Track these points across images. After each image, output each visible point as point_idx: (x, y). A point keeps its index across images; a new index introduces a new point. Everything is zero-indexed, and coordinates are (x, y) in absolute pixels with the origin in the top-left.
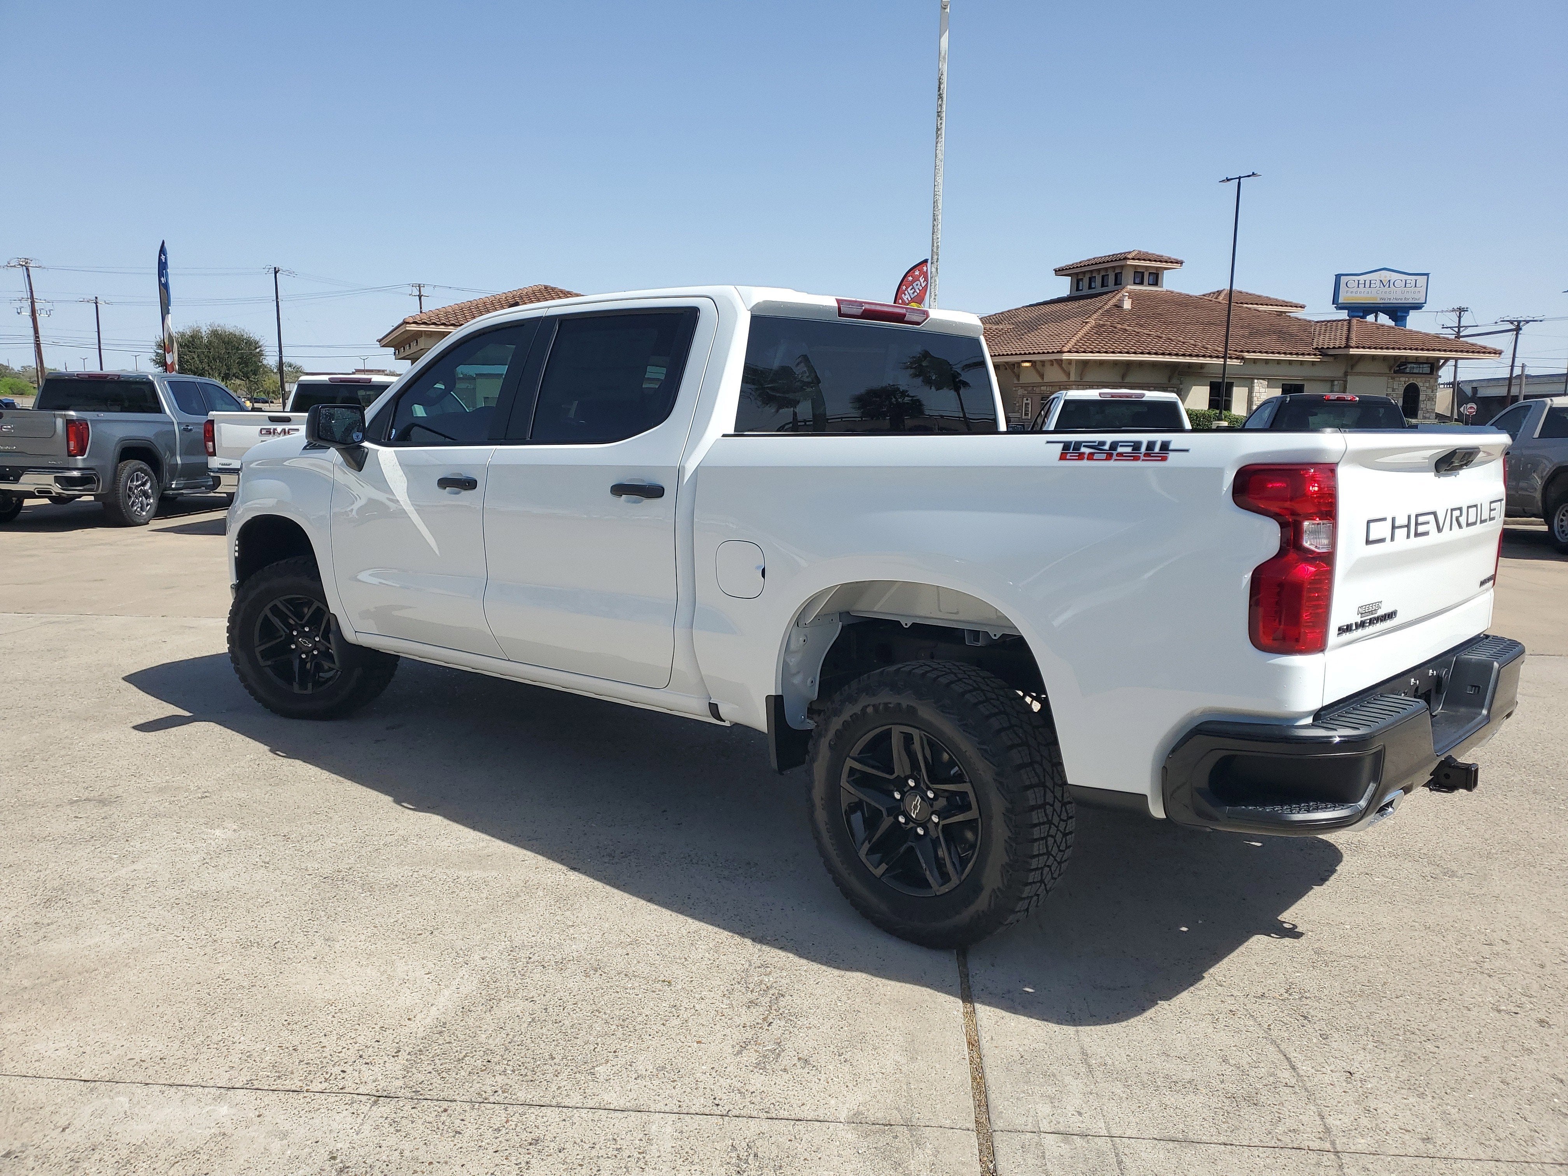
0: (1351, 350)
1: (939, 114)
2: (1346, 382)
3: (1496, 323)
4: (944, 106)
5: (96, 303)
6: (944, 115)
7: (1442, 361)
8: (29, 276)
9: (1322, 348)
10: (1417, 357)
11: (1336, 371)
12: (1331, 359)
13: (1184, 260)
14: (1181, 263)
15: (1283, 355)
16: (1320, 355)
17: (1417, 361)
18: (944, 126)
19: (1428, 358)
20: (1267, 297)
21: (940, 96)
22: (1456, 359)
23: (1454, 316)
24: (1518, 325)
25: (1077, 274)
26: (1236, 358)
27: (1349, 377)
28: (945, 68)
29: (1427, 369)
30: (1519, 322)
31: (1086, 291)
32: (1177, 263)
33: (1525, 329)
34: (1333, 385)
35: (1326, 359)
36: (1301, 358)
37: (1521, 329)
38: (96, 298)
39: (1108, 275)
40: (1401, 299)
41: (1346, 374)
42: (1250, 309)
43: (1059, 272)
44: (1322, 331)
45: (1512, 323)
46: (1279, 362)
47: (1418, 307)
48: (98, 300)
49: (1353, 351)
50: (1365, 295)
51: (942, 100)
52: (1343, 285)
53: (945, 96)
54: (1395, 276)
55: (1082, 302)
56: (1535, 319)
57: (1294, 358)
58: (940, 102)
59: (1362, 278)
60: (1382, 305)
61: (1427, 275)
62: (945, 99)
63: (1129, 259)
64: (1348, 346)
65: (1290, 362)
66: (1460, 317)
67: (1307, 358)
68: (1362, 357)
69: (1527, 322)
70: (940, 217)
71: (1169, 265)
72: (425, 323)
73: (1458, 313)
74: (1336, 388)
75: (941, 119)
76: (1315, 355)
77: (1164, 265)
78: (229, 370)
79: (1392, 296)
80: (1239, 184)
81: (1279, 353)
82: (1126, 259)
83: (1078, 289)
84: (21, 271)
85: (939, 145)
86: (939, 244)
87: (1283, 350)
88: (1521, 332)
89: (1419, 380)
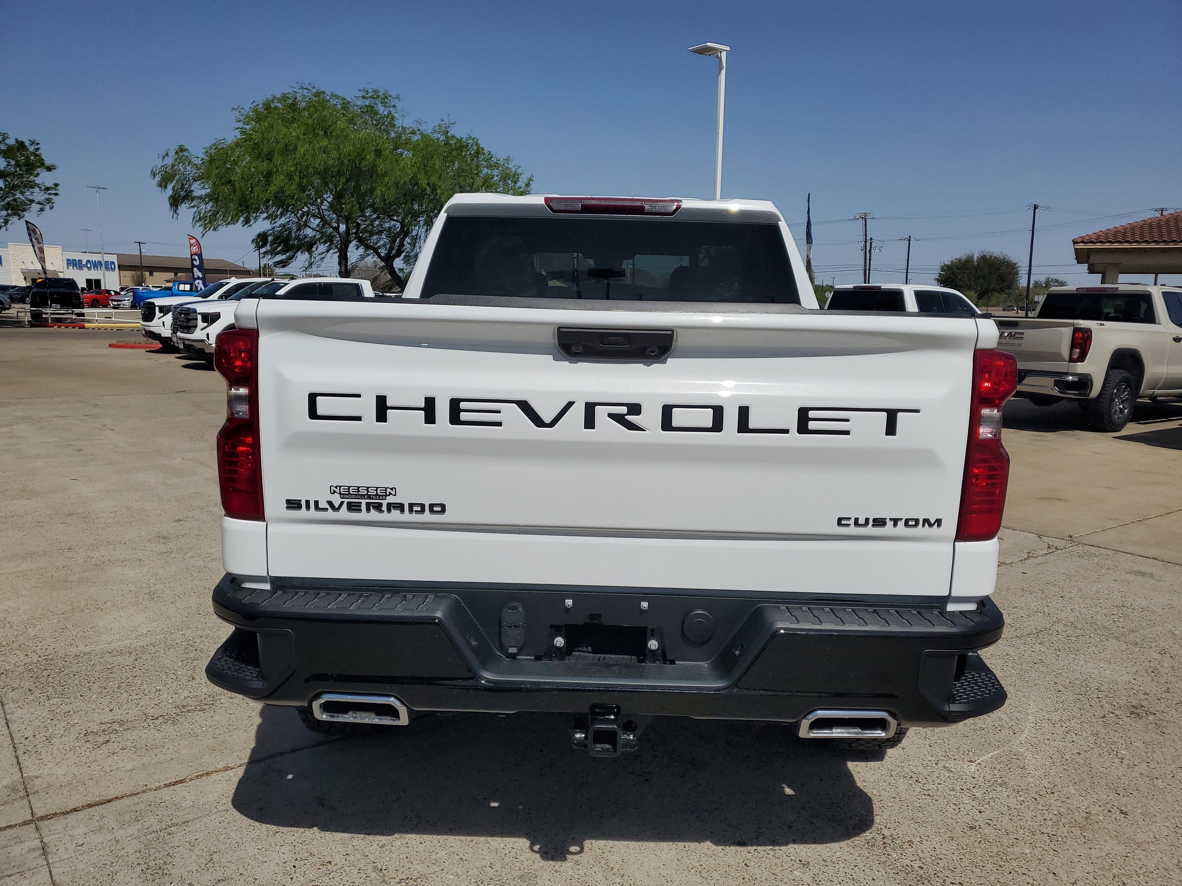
5: (909, 240)
8: (866, 225)
38: (910, 237)
48: (911, 239)
72: (1092, 242)
78: (989, 285)
84: (861, 222)
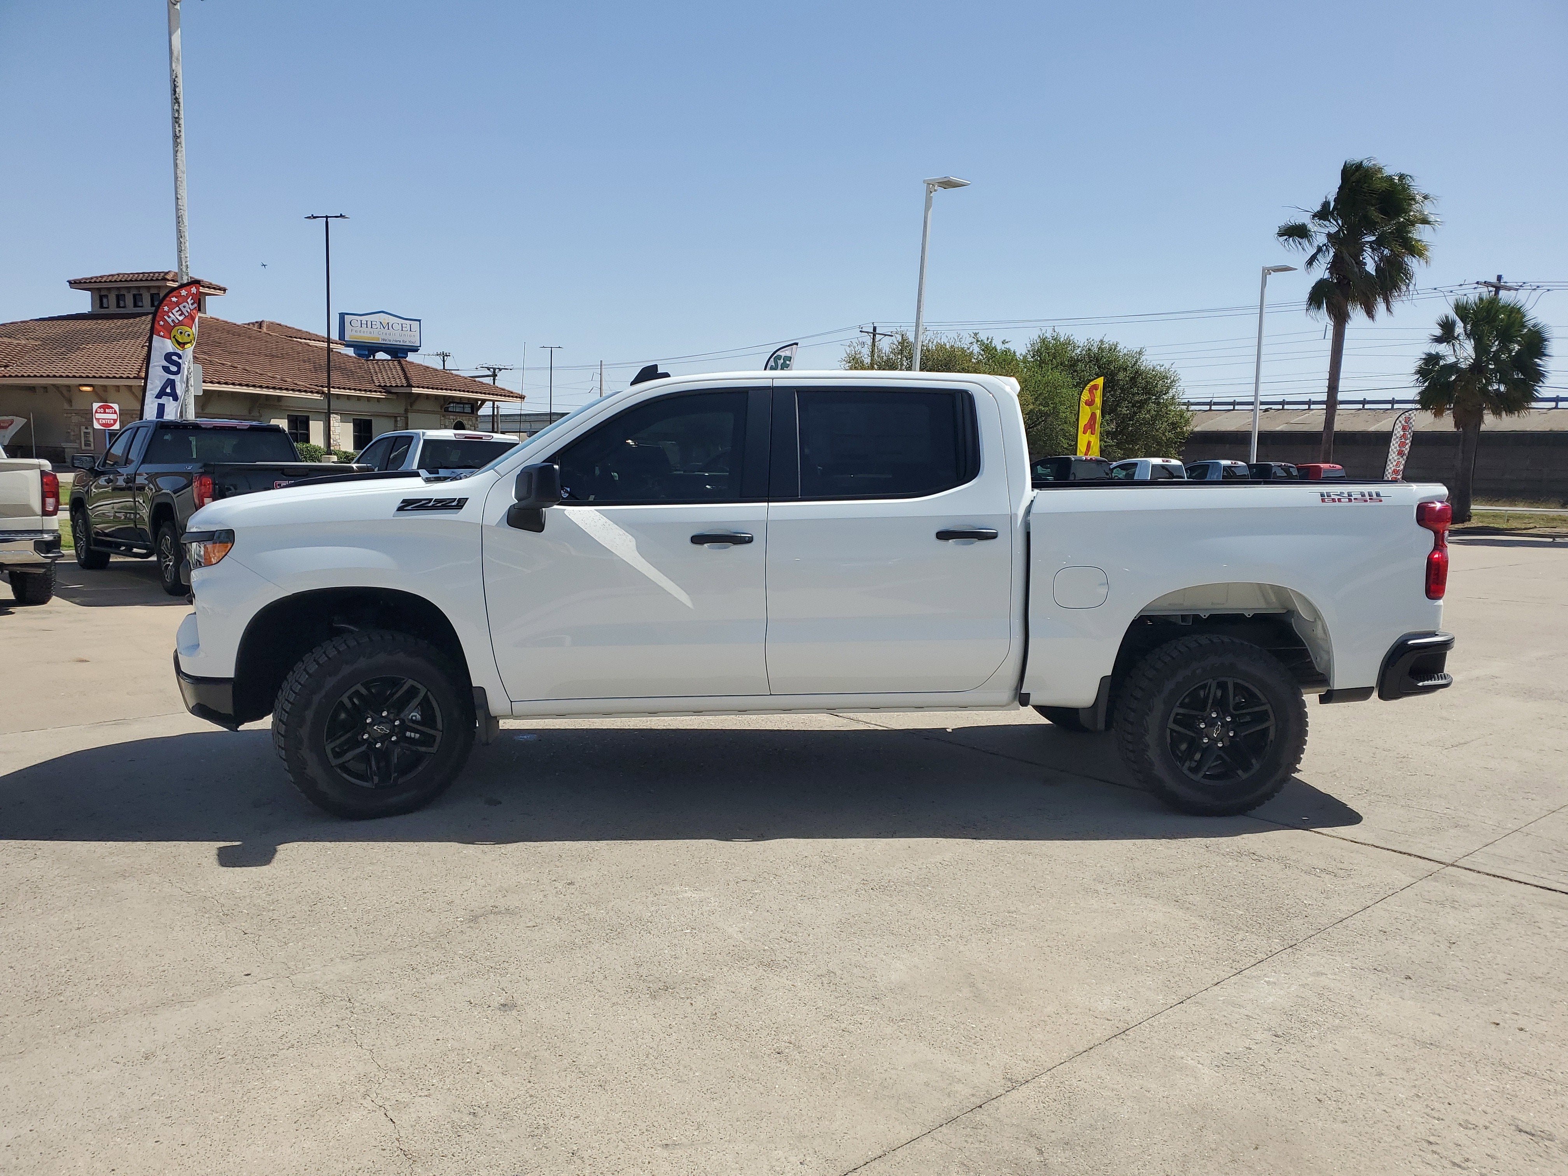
0: (413, 389)
1: (176, 120)
2: (407, 418)
3: (477, 368)
4: (182, 112)
6: (182, 122)
7: (479, 402)
9: (385, 386)
10: (461, 398)
11: (398, 408)
12: (394, 397)
13: (227, 288)
14: (225, 290)
15: (353, 391)
16: (385, 392)
17: (460, 401)
18: (183, 134)
19: (469, 399)
20: (307, 332)
21: (177, 101)
22: (494, 401)
23: (439, 359)
24: (494, 372)
25: (99, 289)
26: (317, 393)
27: (409, 413)
28: (179, 70)
29: (468, 409)
30: (494, 369)
31: (113, 309)
32: (220, 289)
33: (500, 375)
34: (396, 421)
35: (390, 396)
36: (368, 394)
37: (497, 376)
39: (141, 295)
40: (400, 341)
41: (406, 411)
42: (301, 343)
43: (75, 284)
44: (377, 370)
45: (489, 370)
46: (349, 397)
47: (415, 350)
49: (415, 390)
50: (368, 335)
51: (179, 106)
52: (347, 324)
53: (181, 100)
54: (392, 320)
55: (119, 322)
56: (506, 367)
57: (363, 394)
58: (176, 107)
59: (364, 318)
60: (384, 346)
61: (420, 321)
62: (182, 105)
63: (168, 280)
64: (410, 386)
65: (359, 398)
66: (444, 361)
67: (374, 395)
68: (419, 395)
69: (500, 370)
70: (187, 234)
71: (212, 291)
73: (442, 357)
74: (400, 424)
75: (179, 126)
76: (380, 392)
77: (206, 290)
79: (391, 338)
80: (327, 223)
81: (349, 389)
82: (165, 279)
83: (102, 306)
85: (179, 154)
86: (188, 263)
87: (348, 385)
88: (496, 378)
89: (464, 418)
